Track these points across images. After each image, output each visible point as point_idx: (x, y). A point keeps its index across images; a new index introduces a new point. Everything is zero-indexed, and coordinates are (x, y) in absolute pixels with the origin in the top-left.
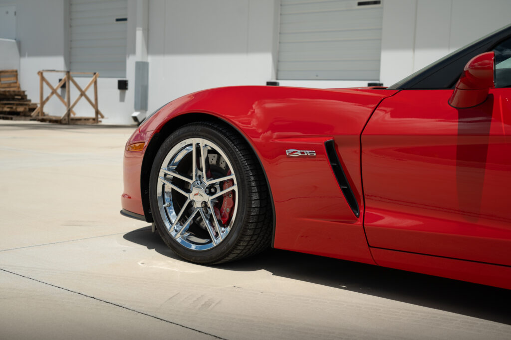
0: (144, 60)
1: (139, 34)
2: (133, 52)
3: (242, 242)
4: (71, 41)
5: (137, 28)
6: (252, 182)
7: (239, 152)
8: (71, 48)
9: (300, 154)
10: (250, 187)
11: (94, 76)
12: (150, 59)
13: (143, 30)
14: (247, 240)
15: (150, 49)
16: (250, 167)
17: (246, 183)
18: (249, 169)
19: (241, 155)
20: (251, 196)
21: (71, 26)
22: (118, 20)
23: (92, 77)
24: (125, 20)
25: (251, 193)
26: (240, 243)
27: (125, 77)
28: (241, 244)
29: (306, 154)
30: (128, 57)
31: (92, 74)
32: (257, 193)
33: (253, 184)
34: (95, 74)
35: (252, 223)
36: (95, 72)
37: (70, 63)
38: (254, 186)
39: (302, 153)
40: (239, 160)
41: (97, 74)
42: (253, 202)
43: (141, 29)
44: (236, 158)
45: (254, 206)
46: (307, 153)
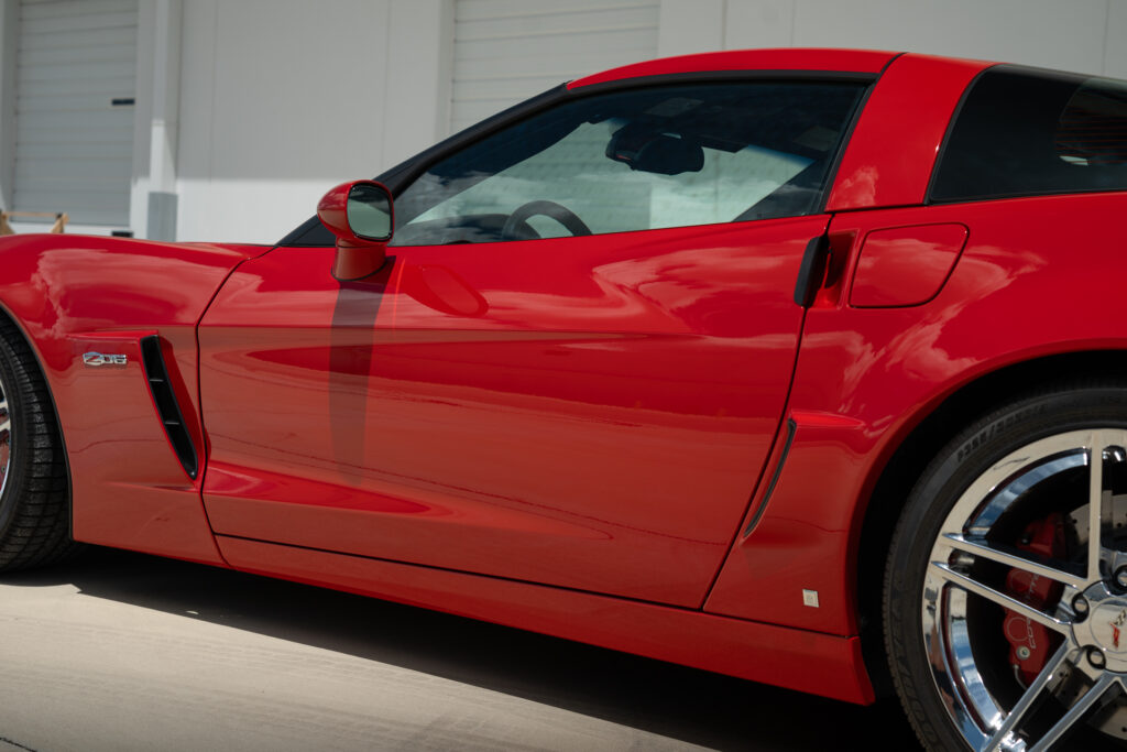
0: (169, 190)
1: (158, 135)
2: (146, 172)
3: (19, 530)
4: (17, 144)
5: (155, 122)
6: (36, 416)
7: (16, 358)
8: (16, 160)
9: (103, 361)
10: (32, 424)
11: (58, 223)
12: (181, 188)
13: (168, 126)
14: (29, 524)
15: (181, 165)
16: (34, 386)
17: (24, 416)
18: (32, 389)
19: (19, 363)
20: (32, 442)
21: (17, 113)
22: (116, 102)
23: (53, 223)
24: (130, 102)
25: (32, 434)
26: (15, 531)
27: (128, 225)
28: (18, 533)
29: (111, 362)
30: (136, 181)
31: (54, 218)
32: (46, 437)
33: (39, 418)
34: (59, 216)
35: (35, 492)
36: (58, 211)
37: (14, 191)
38: (40, 423)
39: (106, 359)
40: (15, 374)
41: (64, 215)
42: (37, 453)
43: (162, 122)
44: (10, 369)
45: (39, 461)
46: (113, 359)
